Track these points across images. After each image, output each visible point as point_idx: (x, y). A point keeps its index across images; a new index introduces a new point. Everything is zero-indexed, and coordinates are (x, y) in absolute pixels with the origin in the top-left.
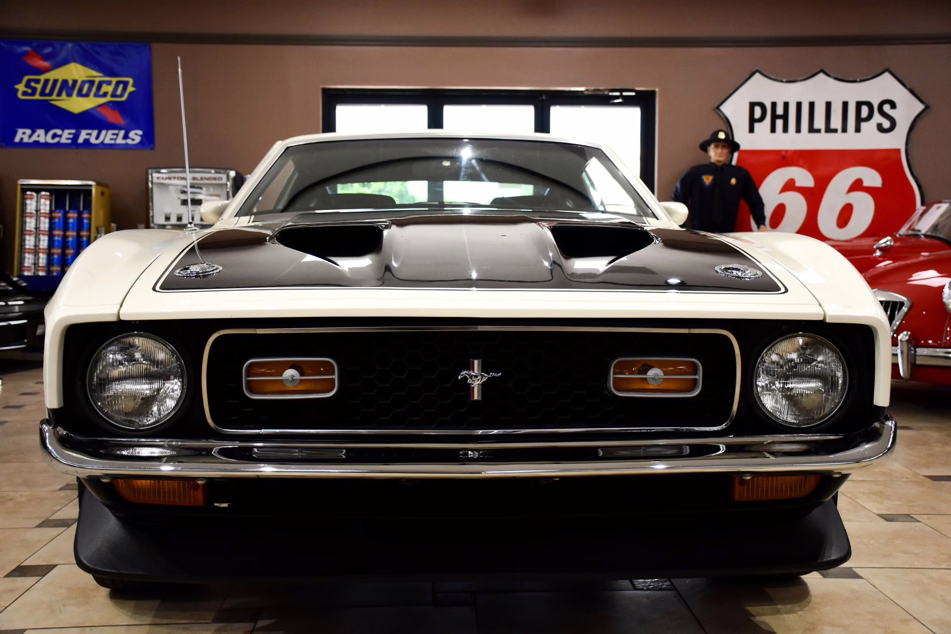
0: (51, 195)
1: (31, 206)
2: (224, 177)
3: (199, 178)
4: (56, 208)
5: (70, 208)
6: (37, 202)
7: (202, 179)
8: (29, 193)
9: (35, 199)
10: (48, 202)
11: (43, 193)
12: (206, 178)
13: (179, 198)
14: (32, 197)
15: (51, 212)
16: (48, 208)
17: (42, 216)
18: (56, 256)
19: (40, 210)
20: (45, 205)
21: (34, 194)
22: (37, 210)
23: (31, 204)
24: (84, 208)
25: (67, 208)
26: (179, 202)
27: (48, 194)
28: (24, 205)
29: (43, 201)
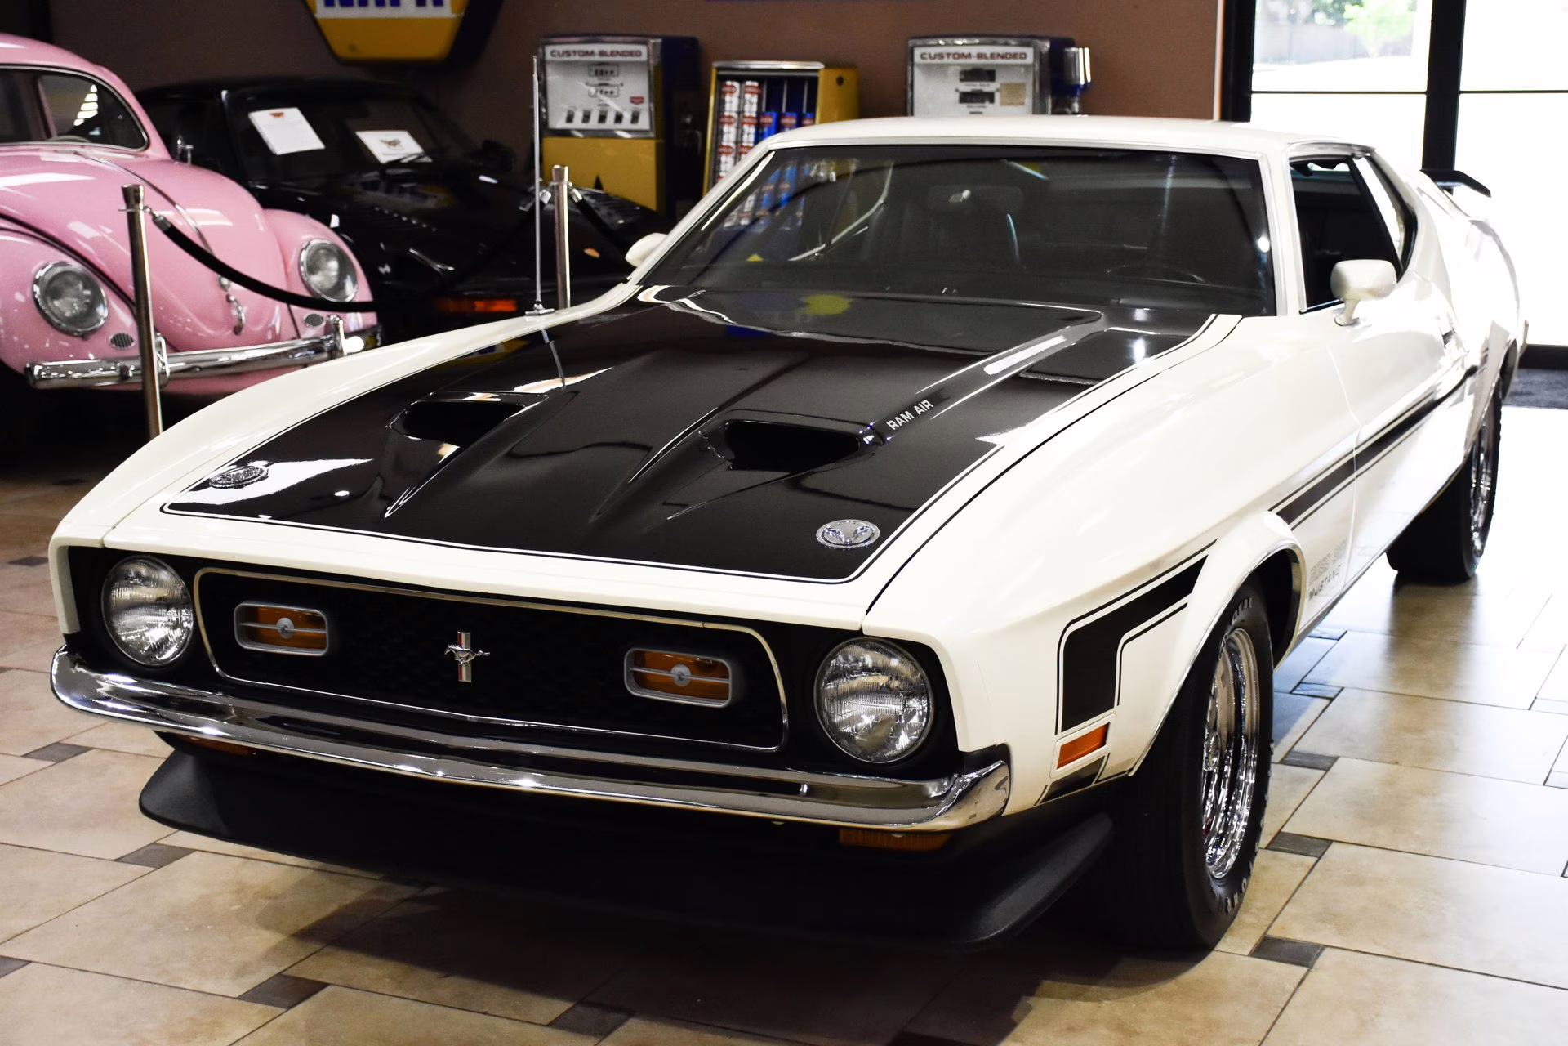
0: (760, 87)
1: (731, 104)
2: (1029, 51)
3: (988, 55)
4: (768, 109)
5: (787, 110)
6: (740, 97)
7: (992, 56)
8: (729, 83)
9: (737, 94)
10: (755, 99)
11: (749, 83)
12: (999, 55)
13: (957, 90)
14: (734, 89)
15: (759, 113)
16: (755, 108)
17: (745, 123)
18: (766, 195)
19: (743, 112)
20: (751, 103)
21: (736, 84)
22: (740, 112)
23: (731, 102)
24: (808, 110)
25: (784, 109)
26: (957, 96)
27: (756, 84)
28: (721, 104)
29: (748, 96)
